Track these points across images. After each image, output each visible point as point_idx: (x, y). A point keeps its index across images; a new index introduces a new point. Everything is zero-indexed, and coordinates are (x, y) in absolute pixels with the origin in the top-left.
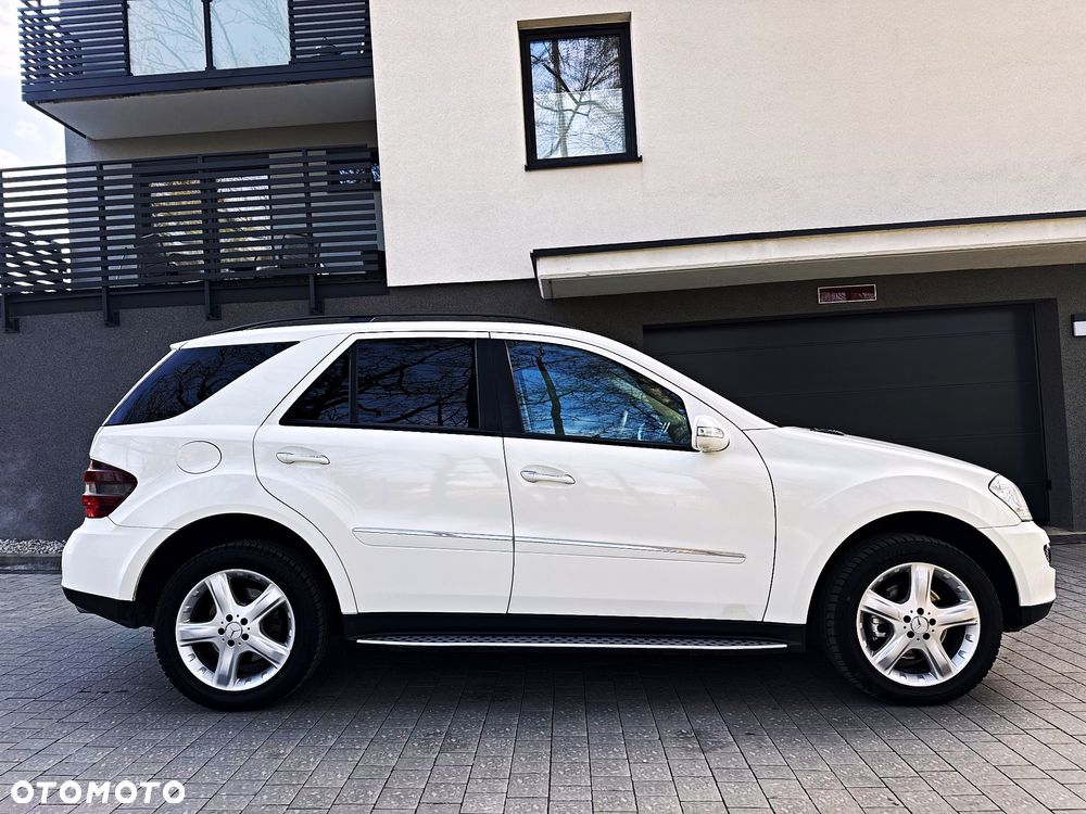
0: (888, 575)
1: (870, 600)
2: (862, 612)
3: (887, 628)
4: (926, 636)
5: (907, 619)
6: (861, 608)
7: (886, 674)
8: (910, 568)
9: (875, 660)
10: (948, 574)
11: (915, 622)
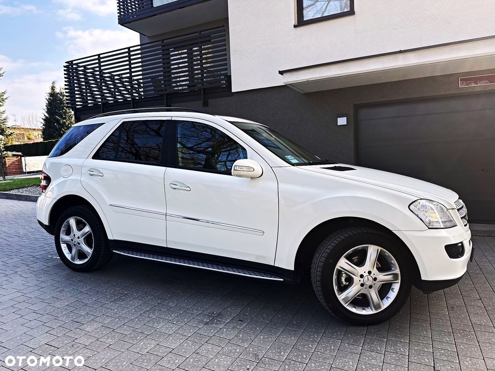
0: (355, 250)
1: (343, 263)
2: (337, 269)
3: (350, 280)
4: (371, 287)
5: (362, 276)
6: (337, 267)
7: (345, 306)
8: (367, 247)
9: (341, 297)
10: (388, 253)
11: (366, 279)
